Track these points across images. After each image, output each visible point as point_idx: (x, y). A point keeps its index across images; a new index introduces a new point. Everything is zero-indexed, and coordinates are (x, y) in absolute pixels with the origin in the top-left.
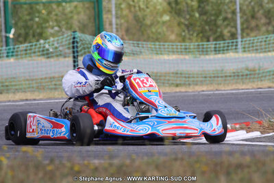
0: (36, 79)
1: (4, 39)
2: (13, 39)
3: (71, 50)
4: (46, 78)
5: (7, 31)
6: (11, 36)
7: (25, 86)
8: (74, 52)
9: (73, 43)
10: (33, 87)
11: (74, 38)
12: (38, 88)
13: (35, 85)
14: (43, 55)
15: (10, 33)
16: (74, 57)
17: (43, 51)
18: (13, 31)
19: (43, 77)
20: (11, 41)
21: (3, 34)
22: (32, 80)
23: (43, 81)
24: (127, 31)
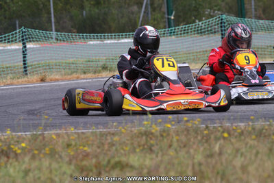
0: (193, 53)
1: (167, 20)
2: (173, 20)
3: (220, 29)
4: (200, 52)
5: (169, 14)
6: (172, 18)
7: (184, 59)
8: (222, 31)
9: (221, 23)
10: (190, 59)
11: (222, 19)
12: (194, 60)
13: (192, 57)
14: (198, 33)
15: (171, 15)
16: (222, 34)
17: (201, 30)
18: (174, 13)
19: (199, 50)
20: (172, 21)
21: (166, 16)
22: (189, 53)
23: (198, 54)
24: (264, 11)
